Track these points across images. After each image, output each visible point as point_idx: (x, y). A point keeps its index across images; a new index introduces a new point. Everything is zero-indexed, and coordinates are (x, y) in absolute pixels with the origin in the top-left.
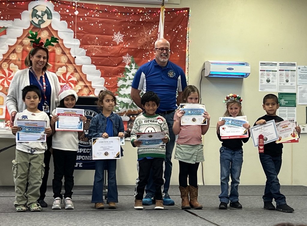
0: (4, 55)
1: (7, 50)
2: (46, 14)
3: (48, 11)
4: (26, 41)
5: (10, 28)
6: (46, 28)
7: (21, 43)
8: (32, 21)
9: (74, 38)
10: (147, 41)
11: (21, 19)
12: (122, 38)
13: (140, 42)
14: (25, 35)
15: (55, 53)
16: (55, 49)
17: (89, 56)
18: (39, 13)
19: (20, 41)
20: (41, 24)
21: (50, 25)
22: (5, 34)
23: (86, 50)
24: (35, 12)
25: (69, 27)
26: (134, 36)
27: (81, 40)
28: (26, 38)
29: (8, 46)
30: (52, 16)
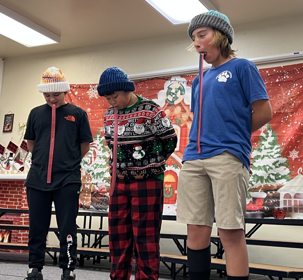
2: (180, 90)
3: (181, 87)
6: (180, 104)
8: (167, 99)
10: (285, 103)
13: (277, 105)
16: (187, 123)
20: (175, 100)
21: (183, 100)
24: (170, 90)
30: (184, 92)
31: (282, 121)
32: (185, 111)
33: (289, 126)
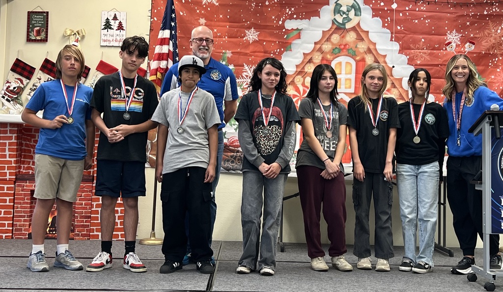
0: (297, 66)
1: (301, 60)
2: (353, 9)
3: (355, 5)
4: (326, 47)
5: (305, 30)
6: (353, 29)
7: (320, 50)
8: (335, 19)
9: (391, 40)
10: (495, 42)
11: (320, 18)
12: (459, 39)
13: (485, 44)
14: (325, 39)
15: (365, 61)
16: (366, 56)
17: (412, 65)
18: (344, 9)
19: (318, 46)
20: (346, 22)
21: (358, 24)
22: (300, 38)
23: (408, 57)
24: (338, 7)
25: (384, 26)
26: (476, 36)
27: (401, 43)
28: (326, 43)
29: (302, 54)
30: (361, 12)
31: (490, 64)
32: (362, 40)
33: (498, 70)
